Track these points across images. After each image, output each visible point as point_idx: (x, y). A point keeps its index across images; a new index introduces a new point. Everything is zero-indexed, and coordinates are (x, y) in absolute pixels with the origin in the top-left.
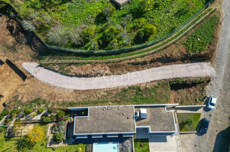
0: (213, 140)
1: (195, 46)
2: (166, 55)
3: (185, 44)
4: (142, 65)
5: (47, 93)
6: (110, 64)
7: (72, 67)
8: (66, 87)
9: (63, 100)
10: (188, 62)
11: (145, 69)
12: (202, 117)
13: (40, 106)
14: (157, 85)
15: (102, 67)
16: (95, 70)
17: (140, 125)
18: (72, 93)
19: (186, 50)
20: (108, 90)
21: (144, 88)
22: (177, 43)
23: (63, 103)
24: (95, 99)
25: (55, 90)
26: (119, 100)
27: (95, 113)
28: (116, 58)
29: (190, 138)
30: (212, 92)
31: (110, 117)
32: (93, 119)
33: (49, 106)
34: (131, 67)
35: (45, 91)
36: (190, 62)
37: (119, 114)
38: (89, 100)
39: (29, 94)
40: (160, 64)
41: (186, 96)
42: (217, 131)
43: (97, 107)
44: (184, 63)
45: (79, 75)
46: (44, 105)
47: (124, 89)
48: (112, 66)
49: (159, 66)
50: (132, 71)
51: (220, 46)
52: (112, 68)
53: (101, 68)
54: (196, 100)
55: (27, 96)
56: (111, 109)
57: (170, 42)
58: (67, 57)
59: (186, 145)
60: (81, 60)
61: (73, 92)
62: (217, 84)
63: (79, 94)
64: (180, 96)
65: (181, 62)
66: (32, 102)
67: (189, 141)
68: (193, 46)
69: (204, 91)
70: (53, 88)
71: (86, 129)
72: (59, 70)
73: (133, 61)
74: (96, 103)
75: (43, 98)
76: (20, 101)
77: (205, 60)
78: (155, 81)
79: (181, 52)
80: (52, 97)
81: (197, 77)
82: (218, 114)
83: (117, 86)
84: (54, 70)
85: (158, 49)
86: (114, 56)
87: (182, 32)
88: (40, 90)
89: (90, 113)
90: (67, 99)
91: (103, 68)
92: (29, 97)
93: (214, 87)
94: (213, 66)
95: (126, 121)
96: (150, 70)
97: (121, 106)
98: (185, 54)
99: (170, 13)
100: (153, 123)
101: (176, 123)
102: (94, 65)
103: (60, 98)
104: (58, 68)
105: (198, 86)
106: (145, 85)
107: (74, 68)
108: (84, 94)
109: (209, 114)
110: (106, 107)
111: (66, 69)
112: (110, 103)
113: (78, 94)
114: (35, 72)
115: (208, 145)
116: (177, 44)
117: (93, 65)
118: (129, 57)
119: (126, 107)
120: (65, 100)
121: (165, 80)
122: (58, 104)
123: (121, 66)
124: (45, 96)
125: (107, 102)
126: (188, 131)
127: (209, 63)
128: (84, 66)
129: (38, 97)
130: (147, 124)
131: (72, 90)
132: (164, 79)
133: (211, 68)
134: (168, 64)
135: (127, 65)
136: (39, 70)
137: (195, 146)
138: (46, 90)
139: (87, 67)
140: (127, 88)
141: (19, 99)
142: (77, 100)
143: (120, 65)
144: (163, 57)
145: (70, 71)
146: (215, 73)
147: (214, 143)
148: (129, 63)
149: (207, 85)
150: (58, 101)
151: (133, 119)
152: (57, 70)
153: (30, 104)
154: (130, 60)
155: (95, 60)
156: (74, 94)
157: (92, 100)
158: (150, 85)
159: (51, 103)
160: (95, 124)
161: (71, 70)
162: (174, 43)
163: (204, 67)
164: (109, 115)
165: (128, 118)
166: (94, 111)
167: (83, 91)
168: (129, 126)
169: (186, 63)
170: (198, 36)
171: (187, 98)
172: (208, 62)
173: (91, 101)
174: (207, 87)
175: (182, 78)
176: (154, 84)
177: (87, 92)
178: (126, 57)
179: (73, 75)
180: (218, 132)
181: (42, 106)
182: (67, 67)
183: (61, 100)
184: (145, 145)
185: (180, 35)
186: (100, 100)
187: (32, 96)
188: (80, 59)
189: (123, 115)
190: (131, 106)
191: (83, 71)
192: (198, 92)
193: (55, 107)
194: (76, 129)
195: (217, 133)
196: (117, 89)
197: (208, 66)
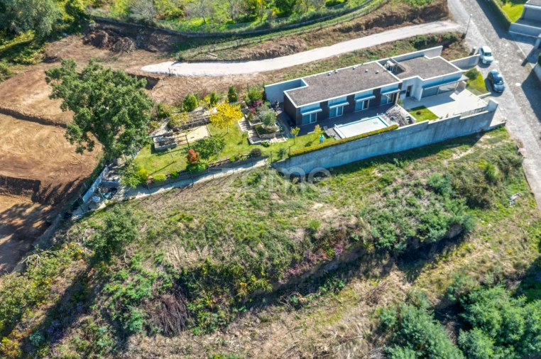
2: (385, 14)
4: (355, 31)
5: (213, 86)
6: (305, 36)
7: (241, 50)
8: (243, 72)
9: (246, 86)
10: (420, 23)
12: (484, 76)
16: (283, 43)
18: (258, 76)
19: (409, 5)
20: (320, 61)
21: (375, 50)
27: (316, 81)
28: (310, 28)
32: (318, 87)
34: (339, 36)
36: (422, 21)
37: (359, 73)
44: (415, 23)
45: (258, 55)
47: (346, 55)
48: (309, 38)
49: (381, 31)
50: (344, 40)
52: (310, 41)
53: (292, 40)
55: (173, 97)
61: (260, 75)
63: (272, 74)
65: (410, 23)
69: (465, 48)
70: (219, 78)
71: (315, 98)
72: (219, 58)
73: (339, 26)
77: (442, 17)
78: (387, 43)
79: (404, 8)
83: (331, 55)
84: (209, 60)
89: (308, 82)
91: (296, 40)
92: (176, 97)
93: (475, 42)
94: (457, 23)
95: (377, 76)
97: (356, 66)
98: (409, 9)
104: (216, 55)
105: (453, 46)
106: (375, 48)
107: (245, 50)
108: (281, 73)
115: (519, 103)
117: (278, 41)
119: (365, 65)
120: (250, 85)
121: (400, 40)
123: (324, 35)
124: (208, 89)
127: (449, 20)
128: (261, 44)
130: (411, 75)
131: (257, 73)
132: (398, 39)
134: (393, 27)
135: (331, 33)
136: (180, 66)
138: (208, 83)
139: (267, 45)
140: (349, 54)
143: (320, 34)
144: (381, 17)
148: (334, 31)
152: (216, 58)
154: (334, 26)
155: (277, 36)
156: (264, 76)
159: (226, 93)
161: (242, 54)
163: (444, 24)
165: (377, 73)
166: (314, 79)
167: (277, 71)
169: (418, 24)
172: (446, 20)
173: (298, 76)
174: (465, 43)
175: (424, 35)
176: (388, 46)
177: (285, 71)
179: (248, 56)
182: (231, 53)
184: (425, 112)
186: (315, 72)
187: (183, 95)
188: (249, 39)
189: (366, 72)
190: (372, 63)
191: (263, 49)
192: (457, 52)
196: (335, 58)
197: (451, 24)
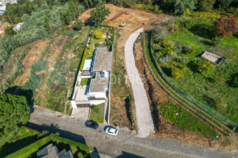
0: (80, 133)
2: (154, 89)
5: (123, 38)
6: (143, 58)
8: (127, 43)
9: (118, 43)
12: (100, 124)
14: (127, 87)
16: (138, 52)
18: (122, 46)
19: (162, 103)
20: (124, 60)
22: (170, 96)
24: (118, 55)
26: (116, 65)
29: (85, 117)
30: (122, 133)
32: (104, 54)
34: (142, 70)
36: (152, 111)
38: (117, 53)
40: (148, 89)
41: (119, 112)
42: (86, 136)
43: (112, 55)
47: (124, 67)
49: (145, 89)
50: (139, 72)
51: (176, 143)
52: (140, 60)
53: (140, 54)
56: (110, 60)
59: (81, 114)
62: (130, 138)
63: (122, 49)
64: (119, 108)
65: (151, 104)
66: (119, 35)
67: (83, 116)
70: (126, 39)
72: (138, 39)
73: (147, 69)
74: (115, 55)
78: (131, 85)
81: (136, 117)
82: (101, 138)
83: (127, 64)
84: (138, 37)
85: (161, 84)
86: (150, 59)
87: (184, 102)
88: (125, 36)
89: (108, 53)
90: (119, 45)
93: (127, 136)
94: (150, 135)
95: (101, 67)
97: (111, 65)
99: (206, 91)
105: (129, 122)
107: (139, 44)
109: (102, 130)
111: (139, 41)
112: (114, 61)
114: (137, 32)
115: (77, 129)
116: (168, 96)
117: (141, 51)
119: (110, 67)
123: (143, 64)
124: (121, 38)
126: (91, 114)
127: (154, 132)
131: (124, 46)
132: (133, 91)
133: (148, 133)
134: (148, 94)
135: (143, 67)
137: (79, 120)
139: (140, 48)
140: (125, 69)
141: (121, 31)
142: (118, 48)
144: (152, 87)
145: (137, 43)
146: (142, 137)
147: (77, 134)
149: (129, 129)
153: (117, 34)
154: (148, 67)
155: (146, 51)
159: (117, 40)
160: (101, 55)
162: (169, 94)
163: (149, 125)
164: (106, 60)
167: (124, 50)
168: (97, 68)
169: (150, 109)
172: (155, 130)
174: (128, 129)
176: (129, 85)
177: (123, 52)
179: (135, 45)
180: (85, 138)
185: (180, 99)
186: (117, 57)
187: (122, 34)
188: (146, 45)
192: (123, 121)
193: (115, 42)
194: (100, 48)
195: (84, 136)
196: (124, 64)
197: (149, 130)
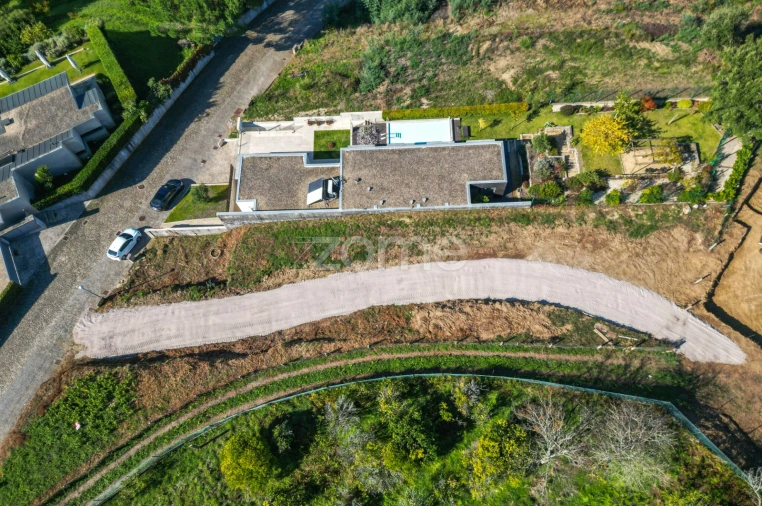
0: (158, 171)
1: (104, 393)
2: (212, 366)
3: (132, 406)
5: (610, 250)
6: (409, 336)
7: (546, 330)
8: (553, 269)
9: (555, 230)
11: (294, 330)
12: (167, 214)
13: (621, 217)
14: (265, 278)
15: (437, 326)
16: (463, 317)
17: (328, 169)
18: (530, 248)
19: (137, 385)
21: (305, 266)
23: (549, 221)
24: (456, 233)
25: (588, 259)
26: (383, 228)
27: (450, 192)
28: (389, 360)
31: (406, 182)
32: (455, 176)
33: (592, 215)
35: (622, 258)
37: (383, 189)
38: (472, 230)
39: (672, 249)
41: (187, 262)
42: (142, 187)
43: (447, 206)
45: (518, 305)
46: (609, 217)
48: (402, 332)
49: (243, 341)
50: (336, 321)
52: (403, 327)
53: (441, 324)
54: (165, 252)
55: (675, 244)
56: (406, 203)
57: (182, 420)
58: (575, 372)
60: (518, 358)
61: (526, 251)
63: (505, 248)
64: (205, 263)
65: (167, 353)
66: (653, 228)
68: (110, 397)
69: (132, 273)
70: (596, 267)
71: (470, 154)
72: (593, 324)
73: (328, 347)
74: (451, 220)
75: (618, 235)
76: (696, 232)
78: (268, 288)
79: (156, 377)
80: (591, 238)
81: (137, 307)
83: (388, 270)
84: (612, 325)
85: (232, 394)
86: (397, 366)
87: (124, 465)
88: (639, 261)
89: (463, 191)
90: (541, 232)
91: (433, 321)
92: (670, 243)
93: (99, 285)
94: (74, 344)
95: (364, 173)
96: (276, 328)
97: (375, 208)
98: (147, 371)
100: (295, 174)
101: (236, 181)
102: (465, 335)
103: (563, 237)
104: (596, 331)
106: (300, 274)
107: (538, 327)
108: (491, 245)
110: (418, 206)
111: (569, 327)
112: (408, 221)
113: (510, 245)
114: (680, 323)
115: (174, 162)
116: (162, 409)
117: (468, 332)
118: (341, 363)
119: (361, 206)
120: (548, 231)
121: (238, 294)
122: (565, 220)
123: (370, 334)
124: (617, 242)
125: (417, 225)
127: (78, 356)
128: (502, 334)
129: (638, 241)
130: (310, 172)
131: (530, 258)
132: (238, 297)
134: (212, 348)
135: (352, 336)
136: (668, 328)
137: (204, 162)
138: (617, 261)
139: (491, 326)
141: (699, 237)
142: (510, 230)
143: (375, 336)
144: (224, 361)
145: (549, 316)
146: (78, 324)
148: (344, 340)
150: (568, 228)
151: (346, 178)
152: (598, 325)
153: (657, 222)
155: (463, 356)
156: (521, 246)
157: (463, 229)
158: (285, 277)
159: (590, 222)
160: (447, 166)
161: (547, 320)
162: (169, 416)
163: (103, 342)
164: (409, 187)
165: (360, 180)
166: (452, 196)
167: (494, 255)
168: (358, 162)
170: (74, 443)
171: (186, 256)
172: (83, 359)
173: (467, 228)
175: (184, 299)
176: (271, 282)
177: (481, 251)
178: (351, 362)
180: (139, 185)
181: (616, 216)
182: (565, 331)
183: (561, 230)
184: (322, 147)
185: (137, 454)
186: (437, 229)
187: (659, 243)
188: (523, 363)
189: (371, 188)
190: (349, 208)
191: (504, 315)
192: (152, 273)
193: (573, 212)
194: (499, 154)
195: (144, 183)
